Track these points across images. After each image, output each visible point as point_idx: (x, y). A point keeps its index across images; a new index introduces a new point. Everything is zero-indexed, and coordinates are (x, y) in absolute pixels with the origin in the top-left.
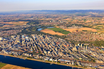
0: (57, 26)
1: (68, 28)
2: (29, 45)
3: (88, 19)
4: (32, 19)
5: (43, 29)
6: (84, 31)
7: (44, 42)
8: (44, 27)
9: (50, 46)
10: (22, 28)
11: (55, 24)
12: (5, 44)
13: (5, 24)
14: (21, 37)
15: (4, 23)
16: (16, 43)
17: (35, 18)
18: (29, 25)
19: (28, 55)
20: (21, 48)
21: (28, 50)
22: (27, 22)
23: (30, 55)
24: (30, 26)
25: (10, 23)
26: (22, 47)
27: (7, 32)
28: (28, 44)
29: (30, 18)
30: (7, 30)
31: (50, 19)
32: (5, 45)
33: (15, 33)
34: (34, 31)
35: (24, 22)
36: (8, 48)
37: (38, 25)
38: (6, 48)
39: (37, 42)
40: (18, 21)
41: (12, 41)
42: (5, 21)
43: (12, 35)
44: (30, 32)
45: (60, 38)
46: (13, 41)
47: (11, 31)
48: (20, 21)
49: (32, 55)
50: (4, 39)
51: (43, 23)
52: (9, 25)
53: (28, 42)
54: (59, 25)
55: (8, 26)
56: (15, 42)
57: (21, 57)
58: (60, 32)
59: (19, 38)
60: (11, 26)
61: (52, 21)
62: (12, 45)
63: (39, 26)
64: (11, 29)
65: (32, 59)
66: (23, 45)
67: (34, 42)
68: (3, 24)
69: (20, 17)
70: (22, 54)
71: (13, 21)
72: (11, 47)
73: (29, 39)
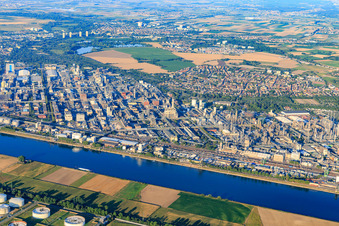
0: (158, 40)
1: (196, 50)
2: (21, 96)
3: (297, 22)
4: (72, 10)
5: (98, 50)
6: (248, 63)
7: (79, 90)
8: (104, 43)
9: (93, 102)
10: (18, 42)
11: (155, 35)
14: (3, 72)
17: (83, 9)
18: (50, 31)
21: (12, 109)
22: (46, 21)
23: (15, 123)
24: (52, 35)
28: (20, 92)
29: (63, 6)
31: (146, 15)
34: (60, 52)
35: (33, 20)
37: (84, 35)
39: (55, 89)
40: (12, 14)
44: (43, 56)
45: (141, 82)
48: (20, 15)
49: (21, 123)
51: (108, 29)
53: (21, 85)
54: (167, 39)
58: (154, 62)
61: (148, 22)
63: (87, 39)
65: (17, 134)
66: (1, 93)
67: (43, 89)
73: (30, 78)
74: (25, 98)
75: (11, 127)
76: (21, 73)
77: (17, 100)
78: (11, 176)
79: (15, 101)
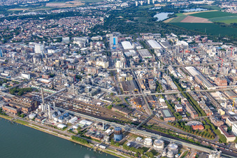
32: (52, 76)
46: (81, 62)
50: (50, 52)
56: (89, 62)
62: (78, 78)
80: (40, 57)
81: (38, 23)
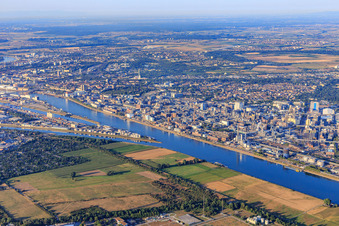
2: (326, 136)
10: (322, 80)
12: (248, 122)
13: (261, 63)
14: (307, 110)
15: (261, 58)
16: (285, 125)
19: (311, 161)
20: (297, 140)
21: (316, 148)
23: (320, 163)
25: (284, 59)
26: (299, 137)
27: (264, 89)
28: (324, 131)
30: (264, 82)
32: (246, 125)
33: (291, 94)
35: (337, 57)
36: (254, 134)
38: (248, 135)
40: (316, 52)
41: (272, 118)
42: (263, 53)
43: (278, 98)
46: (275, 119)
47: (280, 85)
48: (324, 52)
49: (326, 164)
50: (248, 110)
52: (275, 64)
53: (326, 124)
55: (273, 69)
56: (283, 119)
57: (287, 164)
59: (300, 110)
60: (283, 71)
62: (268, 128)
64: (279, 80)
65: (321, 174)
66: (305, 131)
68: (254, 61)
69: (330, 36)
70: (293, 155)
71: (296, 51)
72: (262, 133)
73: (334, 117)
74: (330, 137)
75: (316, 167)
76: (325, 111)
77: (322, 139)
78: (316, 219)
79: (320, 140)
80: (239, 112)
81: (240, 86)
